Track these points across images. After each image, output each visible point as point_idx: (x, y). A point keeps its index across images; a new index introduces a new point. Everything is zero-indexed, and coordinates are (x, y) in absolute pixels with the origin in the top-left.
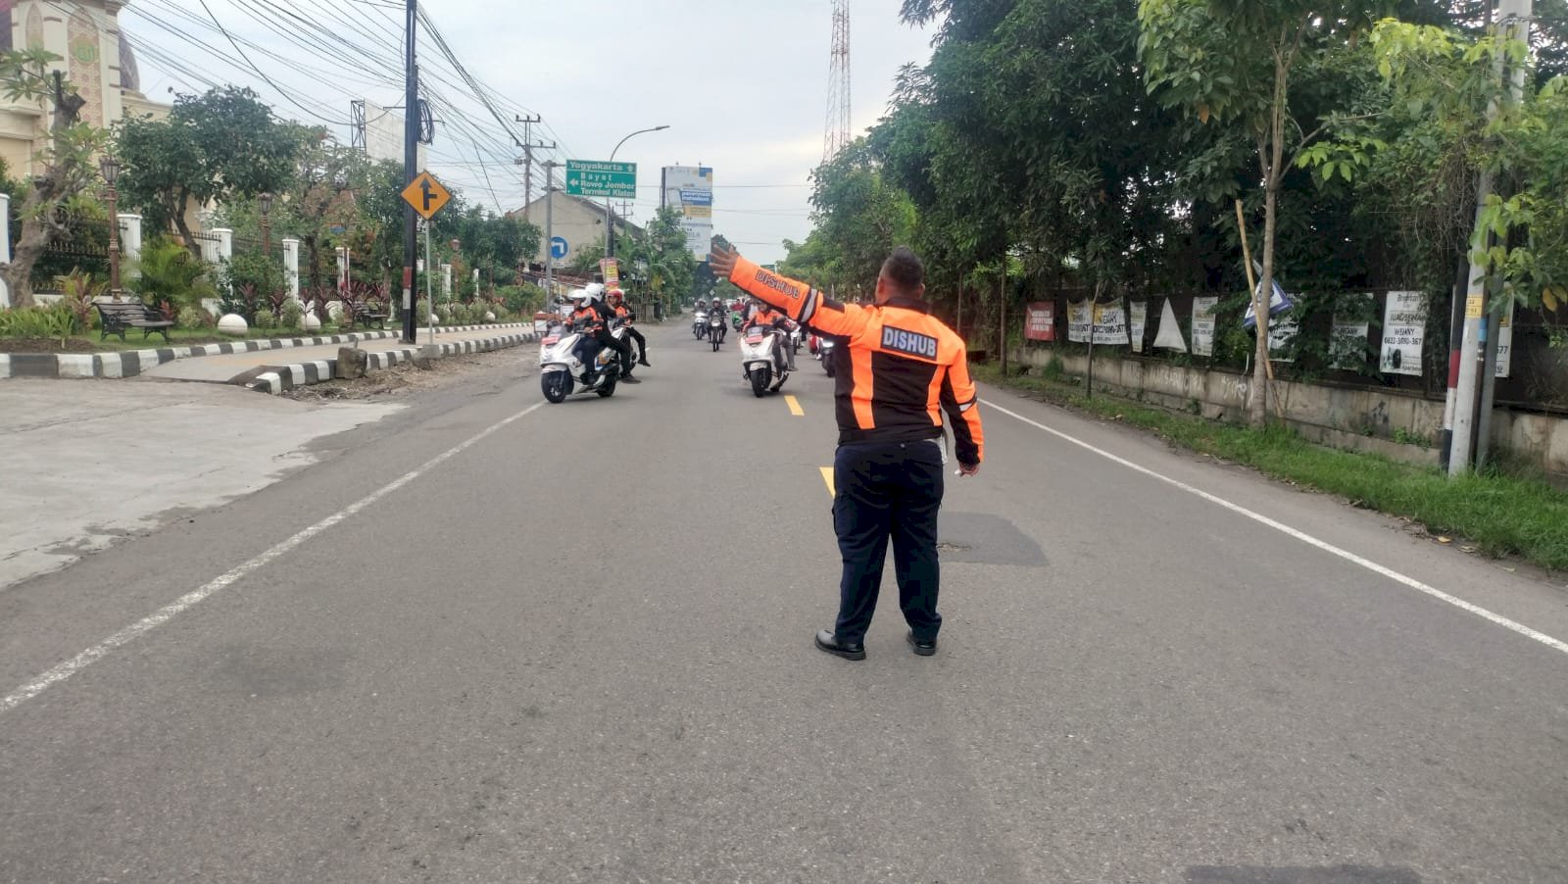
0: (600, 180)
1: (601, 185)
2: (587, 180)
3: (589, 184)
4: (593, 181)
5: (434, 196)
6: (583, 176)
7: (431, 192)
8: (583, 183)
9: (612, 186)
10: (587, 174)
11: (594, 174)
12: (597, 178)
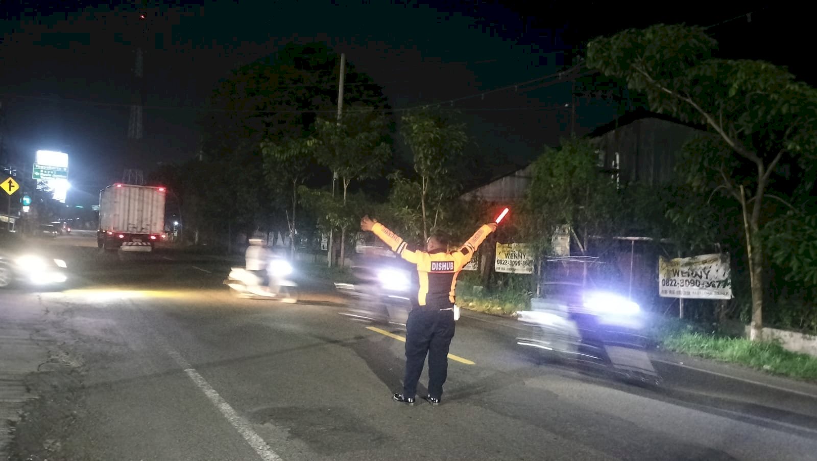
0: (50, 174)
1: (50, 175)
2: (44, 173)
3: (45, 175)
4: (47, 173)
5: (13, 186)
6: (42, 171)
7: (12, 185)
8: (42, 174)
9: (56, 176)
10: (44, 170)
11: (47, 170)
12: (49, 172)
